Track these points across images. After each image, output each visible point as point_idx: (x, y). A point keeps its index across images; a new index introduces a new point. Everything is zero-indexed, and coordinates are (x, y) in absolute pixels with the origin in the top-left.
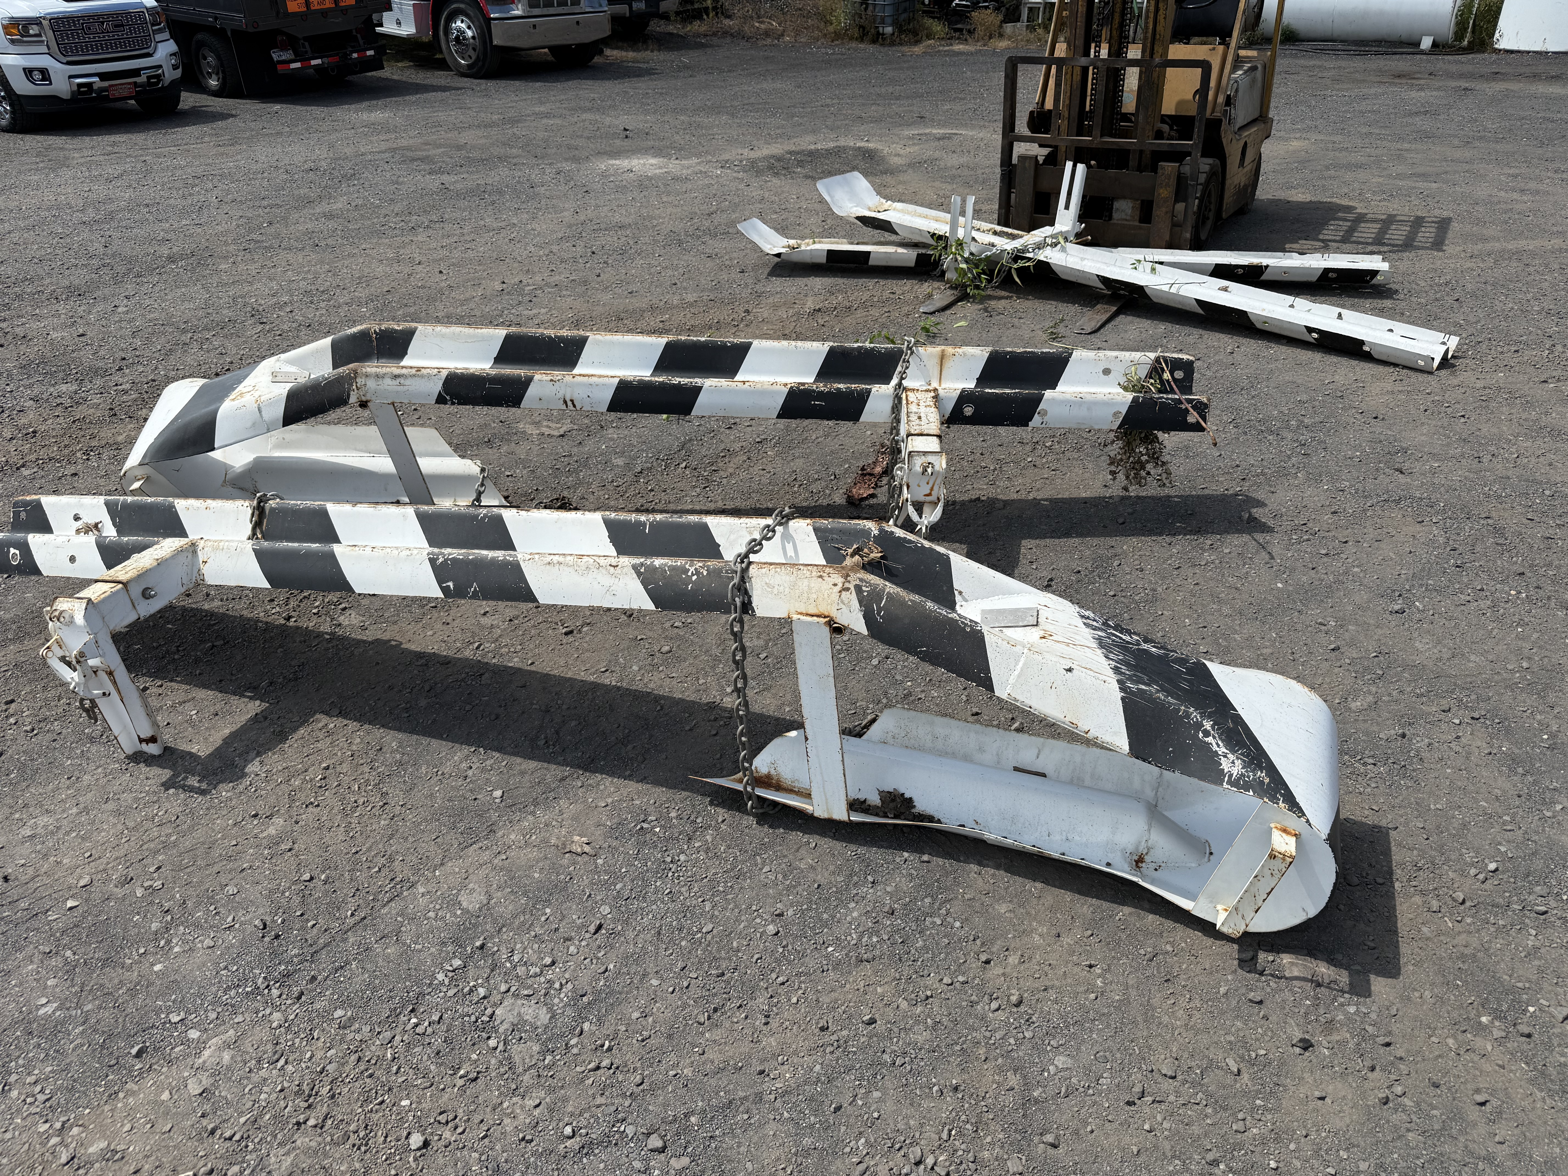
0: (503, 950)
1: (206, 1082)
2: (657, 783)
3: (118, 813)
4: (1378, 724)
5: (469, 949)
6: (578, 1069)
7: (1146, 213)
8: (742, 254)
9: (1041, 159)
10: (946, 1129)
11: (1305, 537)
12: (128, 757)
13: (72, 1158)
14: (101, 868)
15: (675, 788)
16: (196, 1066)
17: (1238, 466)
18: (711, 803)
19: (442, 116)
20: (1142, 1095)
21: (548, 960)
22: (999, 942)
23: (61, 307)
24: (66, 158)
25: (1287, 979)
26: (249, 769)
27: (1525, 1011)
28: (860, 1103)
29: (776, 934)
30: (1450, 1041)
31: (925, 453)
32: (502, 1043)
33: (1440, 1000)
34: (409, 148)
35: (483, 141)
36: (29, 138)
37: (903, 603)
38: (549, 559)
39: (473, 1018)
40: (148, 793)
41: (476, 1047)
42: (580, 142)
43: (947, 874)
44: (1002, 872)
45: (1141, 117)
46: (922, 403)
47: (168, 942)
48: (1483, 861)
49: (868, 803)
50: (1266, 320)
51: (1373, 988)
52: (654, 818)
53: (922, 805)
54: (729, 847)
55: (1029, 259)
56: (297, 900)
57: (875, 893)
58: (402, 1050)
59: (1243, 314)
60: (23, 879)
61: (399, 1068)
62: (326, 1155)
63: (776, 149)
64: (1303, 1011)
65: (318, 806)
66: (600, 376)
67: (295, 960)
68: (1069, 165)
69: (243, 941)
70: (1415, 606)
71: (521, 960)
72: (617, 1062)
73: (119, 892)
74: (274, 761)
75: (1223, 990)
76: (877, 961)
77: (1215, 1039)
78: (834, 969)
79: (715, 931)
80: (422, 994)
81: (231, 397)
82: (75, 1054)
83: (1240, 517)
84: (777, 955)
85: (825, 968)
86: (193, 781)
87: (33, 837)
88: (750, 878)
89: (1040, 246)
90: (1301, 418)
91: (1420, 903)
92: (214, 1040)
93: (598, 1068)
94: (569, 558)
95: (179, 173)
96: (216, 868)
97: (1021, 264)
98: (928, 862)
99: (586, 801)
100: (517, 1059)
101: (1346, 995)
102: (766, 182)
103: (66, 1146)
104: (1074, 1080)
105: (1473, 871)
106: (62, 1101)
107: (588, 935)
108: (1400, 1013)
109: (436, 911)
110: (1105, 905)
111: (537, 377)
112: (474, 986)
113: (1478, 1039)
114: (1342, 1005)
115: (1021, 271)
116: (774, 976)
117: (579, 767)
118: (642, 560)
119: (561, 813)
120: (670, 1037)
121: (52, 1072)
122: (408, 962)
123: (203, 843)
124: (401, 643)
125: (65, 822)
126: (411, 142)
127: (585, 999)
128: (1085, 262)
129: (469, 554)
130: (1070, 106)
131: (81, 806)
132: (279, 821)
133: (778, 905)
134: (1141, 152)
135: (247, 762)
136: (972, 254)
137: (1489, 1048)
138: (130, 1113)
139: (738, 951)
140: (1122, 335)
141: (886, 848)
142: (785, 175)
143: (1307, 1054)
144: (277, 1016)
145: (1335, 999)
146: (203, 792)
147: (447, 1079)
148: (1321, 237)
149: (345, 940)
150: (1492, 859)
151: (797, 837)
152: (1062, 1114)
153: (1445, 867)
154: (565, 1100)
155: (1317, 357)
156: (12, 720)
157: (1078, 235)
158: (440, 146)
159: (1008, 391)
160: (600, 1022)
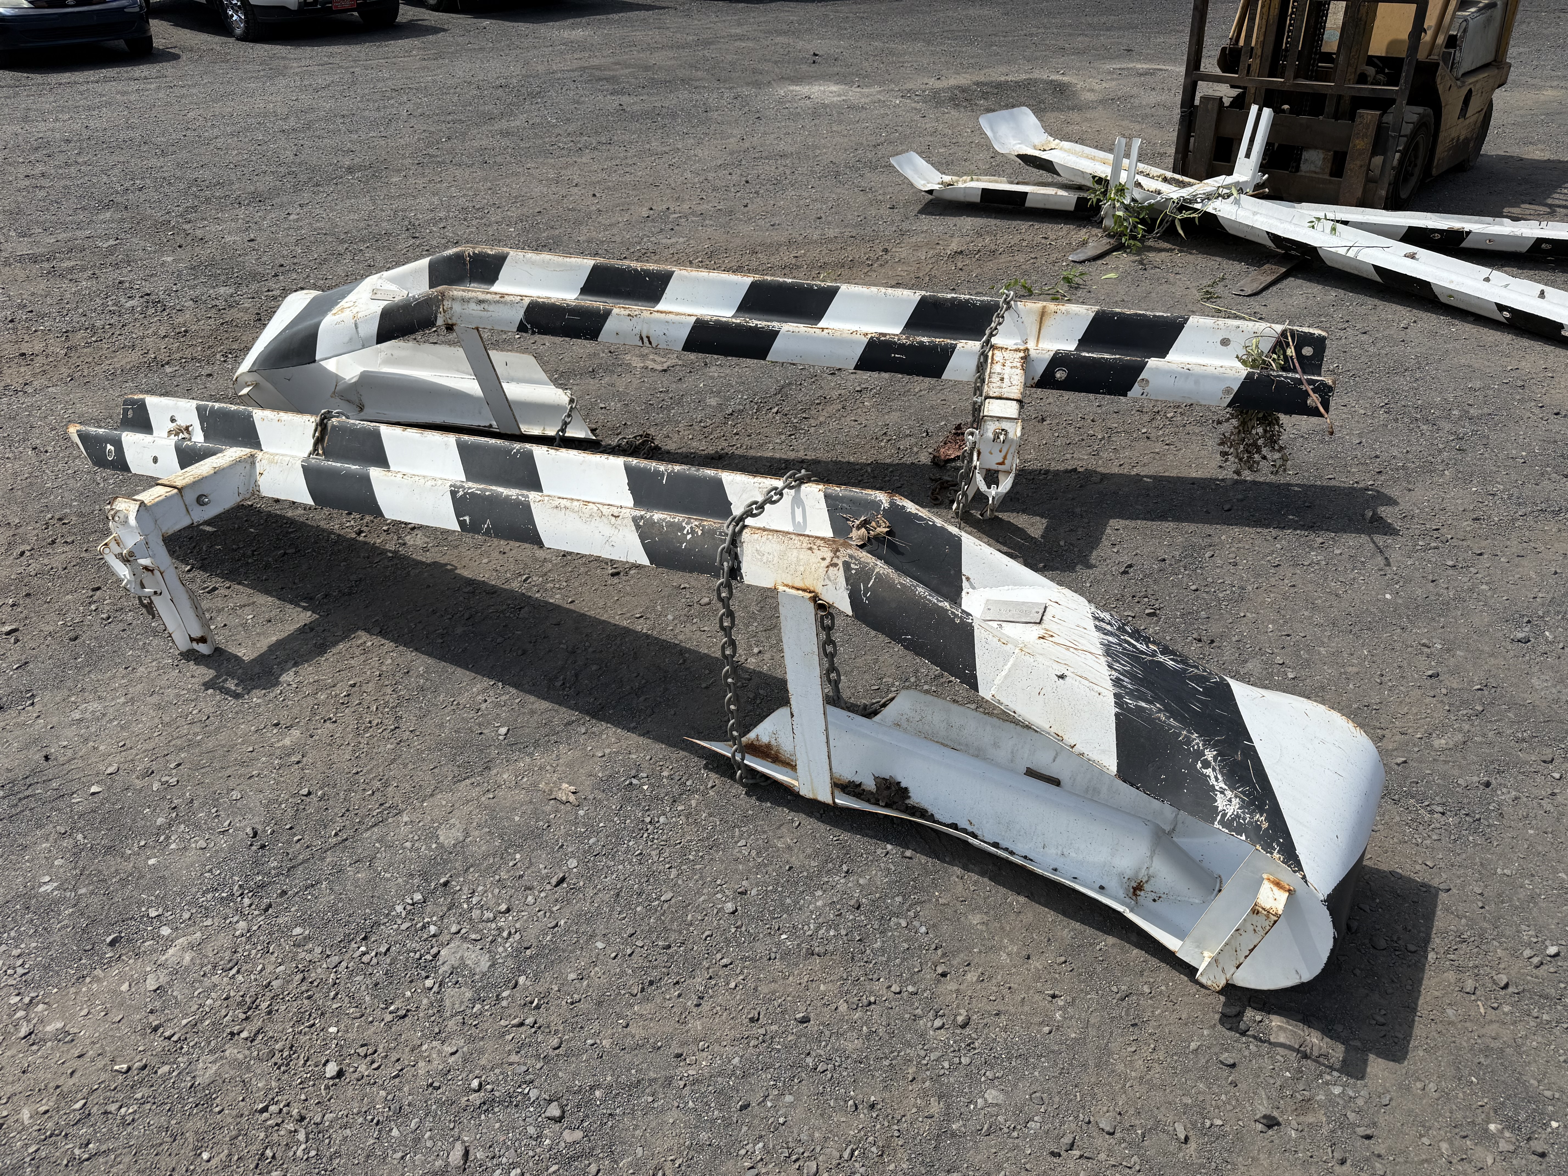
0: (465, 890)
1: (163, 980)
2: (658, 739)
3: (159, 707)
4: (1460, 767)
5: (433, 884)
6: (503, 1023)
7: (1338, 166)
8: (898, 188)
9: (1227, 102)
10: (849, 1148)
11: (1433, 544)
12: (181, 654)
13: (30, 1034)
14: (130, 758)
15: (675, 746)
16: (159, 962)
17: (1377, 457)
18: (706, 767)
19: (638, 35)
20: (1071, 1146)
21: (503, 907)
22: (962, 955)
23: (241, 212)
24: (285, 67)
25: (1270, 1043)
26: (284, 678)
27: (1547, 1125)
28: (769, 1104)
29: (733, 913)
30: (1444, 1146)
31: (999, 419)
32: (437, 985)
33: (1446, 1096)
34: (598, 68)
35: (673, 62)
36: (258, 46)
37: (891, 586)
38: (557, 502)
39: (418, 955)
40: (189, 690)
41: (413, 984)
42: (767, 66)
43: (927, 873)
44: (986, 880)
45: (1341, 58)
46: (1008, 364)
47: (168, 838)
48: (1543, 942)
49: (863, 787)
50: (1452, 294)
51: (1369, 1070)
52: (645, 775)
53: (918, 796)
54: (710, 815)
55: (1196, 210)
56: (290, 812)
57: (846, 884)
58: (345, 977)
59: (1425, 285)
60: (62, 760)
61: (337, 994)
62: (248, 1069)
63: (964, 80)
64: (1279, 1083)
65: (335, 722)
66: (677, 314)
67: (273, 872)
68: (1254, 108)
69: (231, 848)
70: (1544, 636)
71: (479, 902)
72: (540, 1021)
73: (139, 784)
74: (308, 673)
75: (1193, 1045)
76: (828, 957)
77: (1170, 1098)
78: (781, 958)
79: (673, 901)
80: (377, 924)
81: (334, 311)
82: (60, 934)
83: (1363, 515)
84: (728, 935)
85: (773, 956)
86: (231, 685)
87: (81, 720)
88: (723, 850)
89: (1209, 197)
90: (1466, 408)
91: (1452, 981)
92: (181, 940)
93: (521, 1024)
94: (576, 503)
95: (380, 85)
96: (229, 772)
97: (1185, 215)
98: (910, 858)
99: (585, 749)
100: (447, 1003)
101: (1335, 1074)
102: (944, 113)
103: (29, 1021)
104: (1001, 1119)
105: (1527, 953)
106: (37, 978)
107: (548, 887)
108: (1393, 1103)
109: (413, 842)
110: (1089, 931)
111: (615, 311)
112: (428, 923)
113: (1479, 1149)
114: (1327, 1083)
115: (1184, 222)
116: (719, 956)
117: (588, 713)
118: (643, 513)
119: (558, 757)
120: (599, 1004)
121: (35, 948)
122: (374, 889)
123: (224, 746)
124: (456, 568)
125: (111, 710)
126: (603, 60)
127: (528, 952)
128: (1257, 217)
129: (487, 490)
130: (1263, 42)
131: (129, 696)
132: (296, 733)
133: (744, 883)
134: (1340, 97)
135: (283, 670)
136: (1134, 200)
137: (1490, 1161)
138: (91, 998)
139: (691, 925)
140: (1285, 300)
141: (871, 837)
142: (965, 107)
143: (1270, 1132)
144: (242, 925)
145: (1320, 1076)
146: (237, 696)
147: (378, 1012)
148: (1549, 201)
149: (322, 859)
150: (1555, 942)
151: (783, 813)
152: (978, 1152)
153: (1495, 943)
154: (482, 1052)
155: (1505, 339)
156: (93, 607)
157: (1258, 187)
158: (628, 66)
159: (1106, 356)
160: (537, 978)
